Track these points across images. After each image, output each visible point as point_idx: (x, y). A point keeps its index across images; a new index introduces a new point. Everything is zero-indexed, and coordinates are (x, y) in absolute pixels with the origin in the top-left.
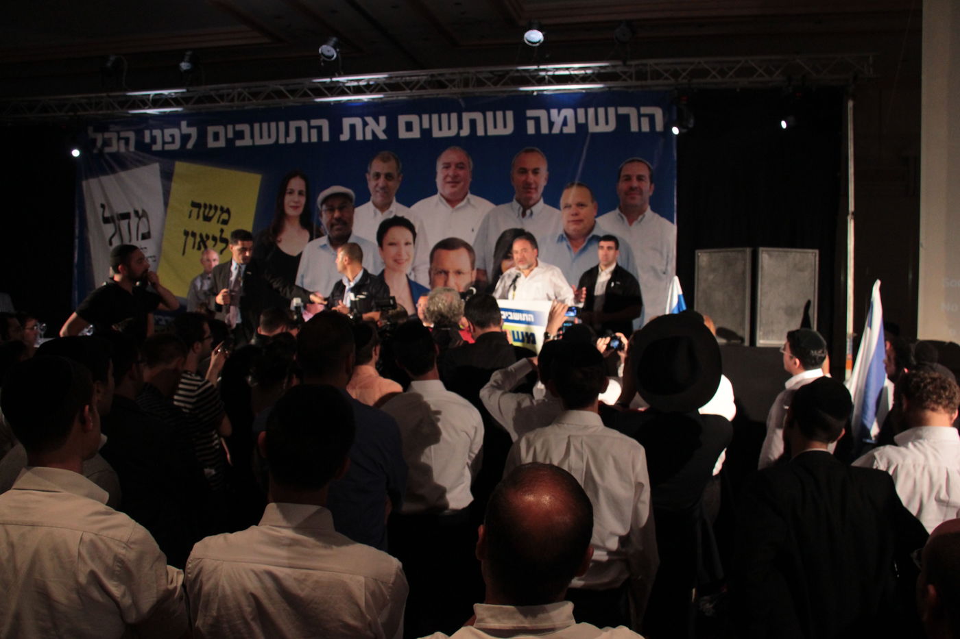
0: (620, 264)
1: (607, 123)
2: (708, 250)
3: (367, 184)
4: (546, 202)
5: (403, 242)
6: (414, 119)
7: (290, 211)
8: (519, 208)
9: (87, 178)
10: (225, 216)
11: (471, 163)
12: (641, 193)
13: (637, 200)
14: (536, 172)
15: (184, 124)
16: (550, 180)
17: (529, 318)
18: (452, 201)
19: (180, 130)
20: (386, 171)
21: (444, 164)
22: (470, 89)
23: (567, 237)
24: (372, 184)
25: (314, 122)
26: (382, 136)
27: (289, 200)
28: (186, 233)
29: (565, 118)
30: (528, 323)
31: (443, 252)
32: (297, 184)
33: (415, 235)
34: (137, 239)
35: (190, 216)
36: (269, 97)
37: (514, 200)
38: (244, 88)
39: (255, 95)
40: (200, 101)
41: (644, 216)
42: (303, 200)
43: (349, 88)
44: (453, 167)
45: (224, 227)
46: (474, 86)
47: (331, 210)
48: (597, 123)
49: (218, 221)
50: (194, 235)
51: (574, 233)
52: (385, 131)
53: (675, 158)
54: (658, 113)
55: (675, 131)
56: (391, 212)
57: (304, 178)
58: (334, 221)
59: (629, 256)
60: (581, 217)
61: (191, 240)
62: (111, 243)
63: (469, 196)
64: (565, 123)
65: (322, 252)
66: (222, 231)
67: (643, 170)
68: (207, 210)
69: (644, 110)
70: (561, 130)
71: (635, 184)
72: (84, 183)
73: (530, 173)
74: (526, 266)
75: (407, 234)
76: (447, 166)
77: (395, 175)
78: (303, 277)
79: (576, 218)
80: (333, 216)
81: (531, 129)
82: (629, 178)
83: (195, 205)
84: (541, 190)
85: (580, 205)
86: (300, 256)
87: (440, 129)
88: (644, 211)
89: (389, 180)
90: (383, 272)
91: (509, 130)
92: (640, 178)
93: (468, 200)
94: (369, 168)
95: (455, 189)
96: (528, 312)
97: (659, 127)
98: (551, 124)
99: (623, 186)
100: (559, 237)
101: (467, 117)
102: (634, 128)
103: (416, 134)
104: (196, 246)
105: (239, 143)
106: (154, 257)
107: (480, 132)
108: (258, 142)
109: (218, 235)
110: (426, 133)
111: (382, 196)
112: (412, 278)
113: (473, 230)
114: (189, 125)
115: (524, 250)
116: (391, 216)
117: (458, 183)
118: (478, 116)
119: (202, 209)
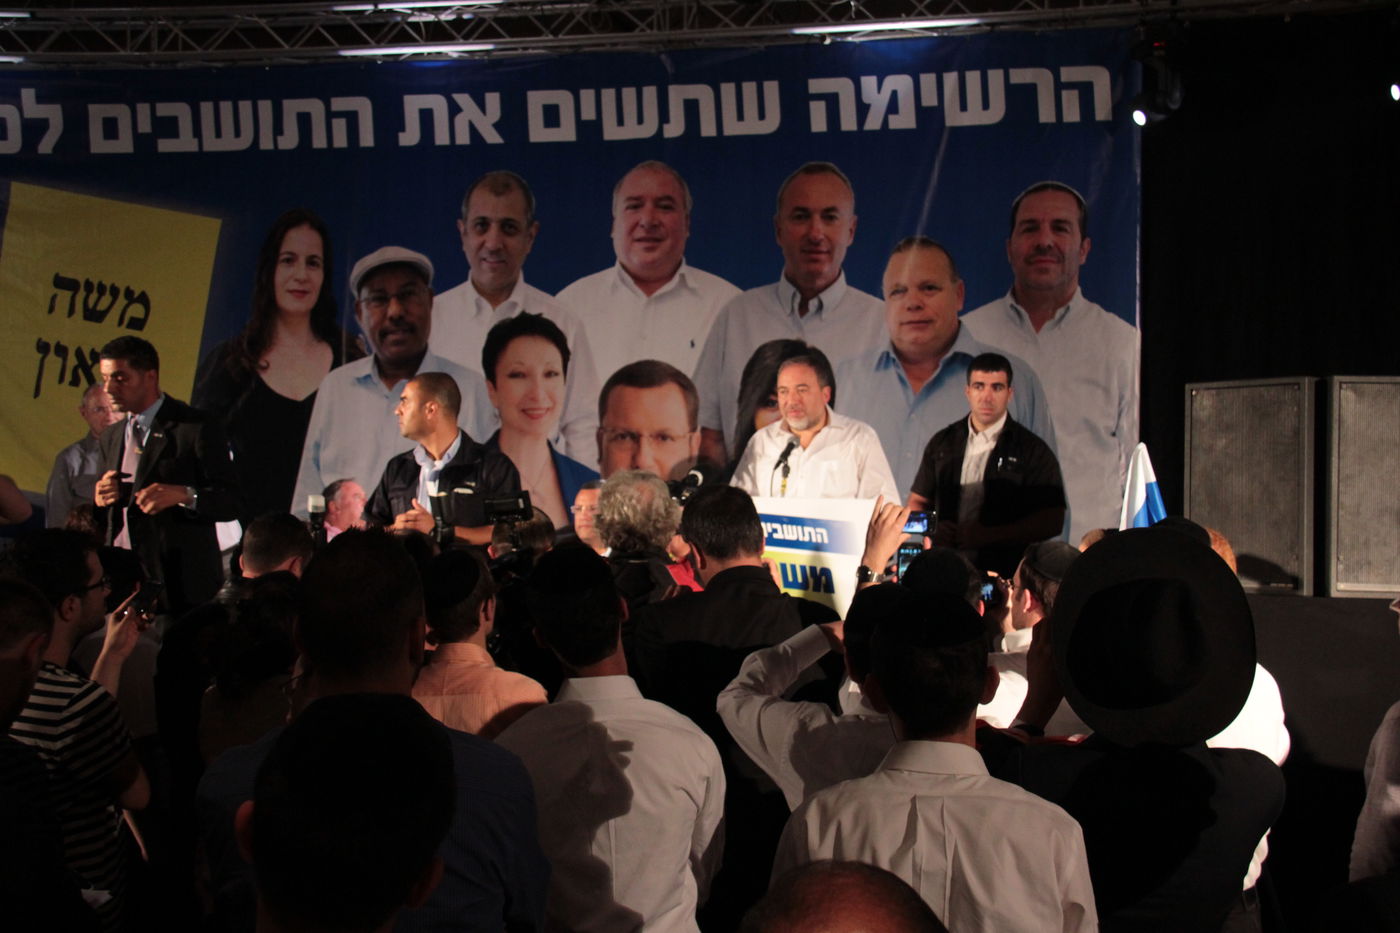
0: (1014, 417)
1: (986, 105)
2: (1215, 384)
3: (460, 243)
4: (850, 282)
5: (540, 371)
6: (562, 98)
7: (287, 302)
8: (794, 295)
10: (137, 311)
11: (689, 198)
12: (1061, 259)
13: (1053, 275)
14: (829, 215)
15: (28, 95)
16: (859, 233)
17: (818, 535)
18: (647, 281)
19: (20, 110)
20: (501, 215)
21: (630, 199)
22: (685, 33)
23: (898, 357)
24: (470, 243)
25: (339, 104)
26: (493, 137)
27: (286, 277)
28: (43, 348)
29: (894, 94)
30: (817, 547)
31: (629, 392)
32: (302, 241)
33: (566, 355)
35: (51, 309)
36: (232, 42)
37: (783, 278)
38: (174, 18)
39: (201, 36)
40: (65, 42)
41: (1068, 308)
42: (317, 277)
43: (415, 26)
44: (649, 205)
46: (692, 26)
47: (382, 299)
48: (964, 107)
49: (121, 322)
50: (61, 351)
51: (912, 348)
52: (497, 126)
53: (1139, 180)
54: (1101, 79)
55: (1139, 118)
56: (514, 305)
57: (321, 229)
58: (387, 323)
59: (1035, 398)
60: (928, 313)
61: (53, 362)
63: (684, 269)
64: (893, 107)
65: (362, 391)
67: (1065, 208)
68: (94, 296)
69: (1068, 74)
70: (885, 122)
71: (1048, 239)
73: (817, 217)
74: (803, 423)
75: (552, 354)
76: (636, 204)
77: (524, 224)
78: (317, 446)
79: (916, 316)
80: (384, 315)
81: (818, 122)
82: (1033, 227)
83: (61, 282)
84: (840, 255)
85: (927, 287)
86: (311, 399)
87: (620, 122)
88: (1070, 298)
89: (509, 235)
90: (497, 434)
91: (772, 124)
92: (1058, 226)
93: (683, 276)
94: (464, 209)
95: (655, 255)
96: (814, 523)
97: (1103, 111)
98: (863, 109)
99: (1021, 244)
100: (881, 359)
101: (677, 94)
102: (1046, 115)
103: (566, 132)
104: (68, 377)
105: (165, 146)
107: (708, 129)
108: (211, 144)
110: (590, 130)
111: (494, 270)
112: (560, 448)
113: (693, 344)
114: (41, 99)
115: (802, 387)
116: (515, 314)
117: (659, 240)
118: (702, 93)
119: (81, 294)
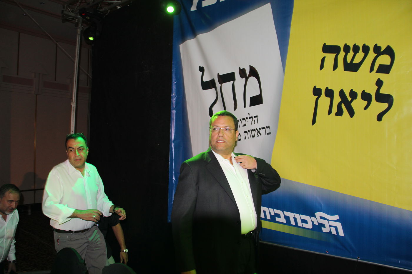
9: (183, 39)
10: (384, 60)
28: (317, 92)
34: (245, 106)
35: (322, 67)
45: (382, 76)
49: (372, 70)
50: (329, 93)
61: (324, 101)
62: (211, 113)
66: (379, 83)
68: (351, 54)
72: (181, 46)
83: (327, 49)
104: (335, 110)
106: (268, 127)
109: (372, 90)
119: (342, 54)
